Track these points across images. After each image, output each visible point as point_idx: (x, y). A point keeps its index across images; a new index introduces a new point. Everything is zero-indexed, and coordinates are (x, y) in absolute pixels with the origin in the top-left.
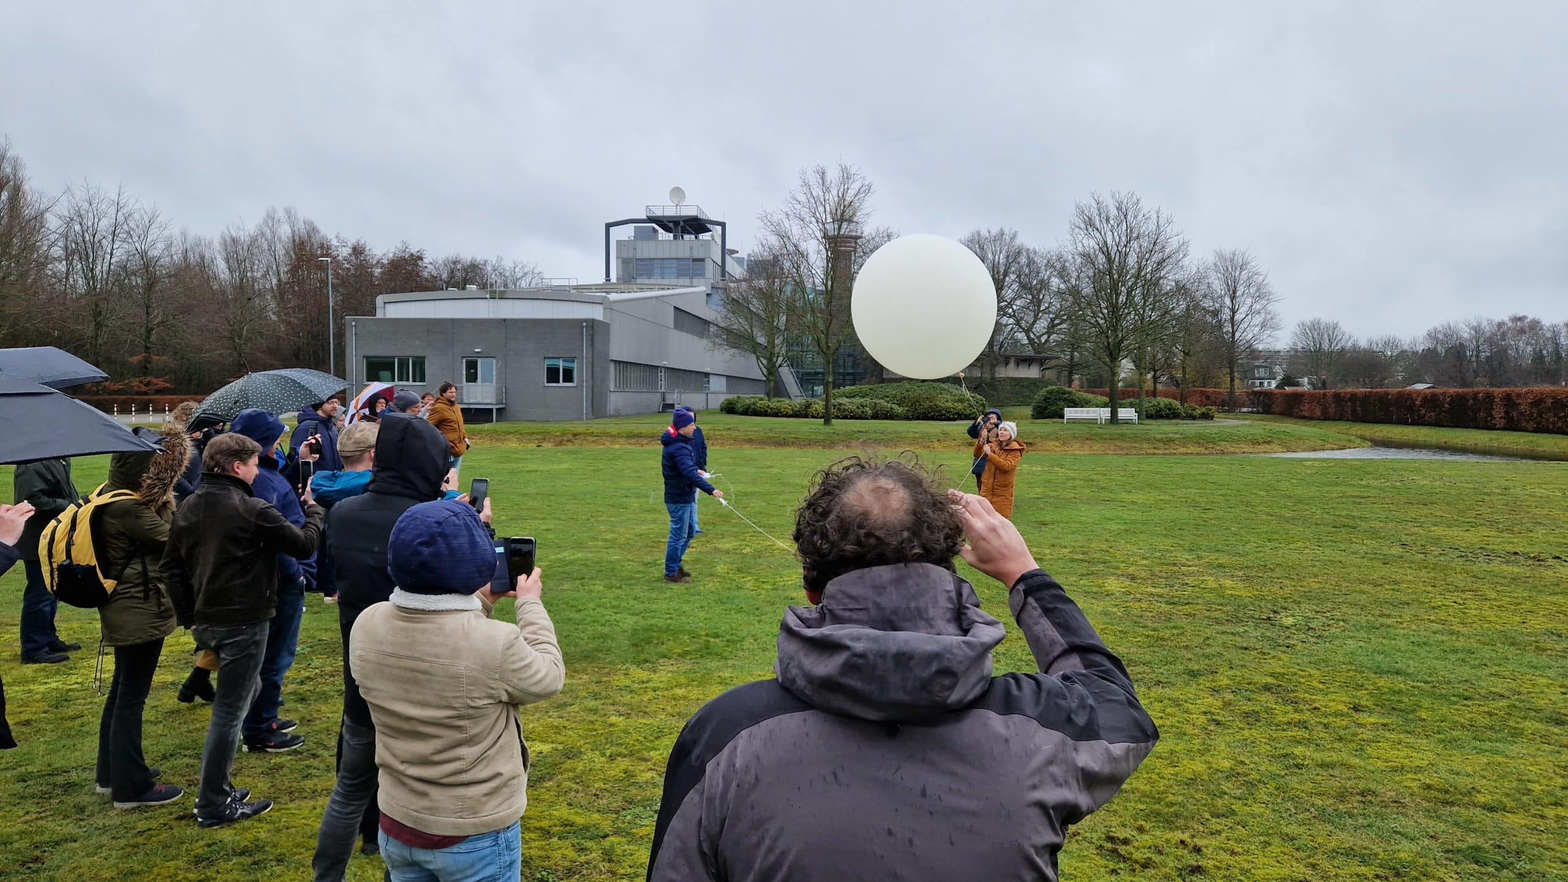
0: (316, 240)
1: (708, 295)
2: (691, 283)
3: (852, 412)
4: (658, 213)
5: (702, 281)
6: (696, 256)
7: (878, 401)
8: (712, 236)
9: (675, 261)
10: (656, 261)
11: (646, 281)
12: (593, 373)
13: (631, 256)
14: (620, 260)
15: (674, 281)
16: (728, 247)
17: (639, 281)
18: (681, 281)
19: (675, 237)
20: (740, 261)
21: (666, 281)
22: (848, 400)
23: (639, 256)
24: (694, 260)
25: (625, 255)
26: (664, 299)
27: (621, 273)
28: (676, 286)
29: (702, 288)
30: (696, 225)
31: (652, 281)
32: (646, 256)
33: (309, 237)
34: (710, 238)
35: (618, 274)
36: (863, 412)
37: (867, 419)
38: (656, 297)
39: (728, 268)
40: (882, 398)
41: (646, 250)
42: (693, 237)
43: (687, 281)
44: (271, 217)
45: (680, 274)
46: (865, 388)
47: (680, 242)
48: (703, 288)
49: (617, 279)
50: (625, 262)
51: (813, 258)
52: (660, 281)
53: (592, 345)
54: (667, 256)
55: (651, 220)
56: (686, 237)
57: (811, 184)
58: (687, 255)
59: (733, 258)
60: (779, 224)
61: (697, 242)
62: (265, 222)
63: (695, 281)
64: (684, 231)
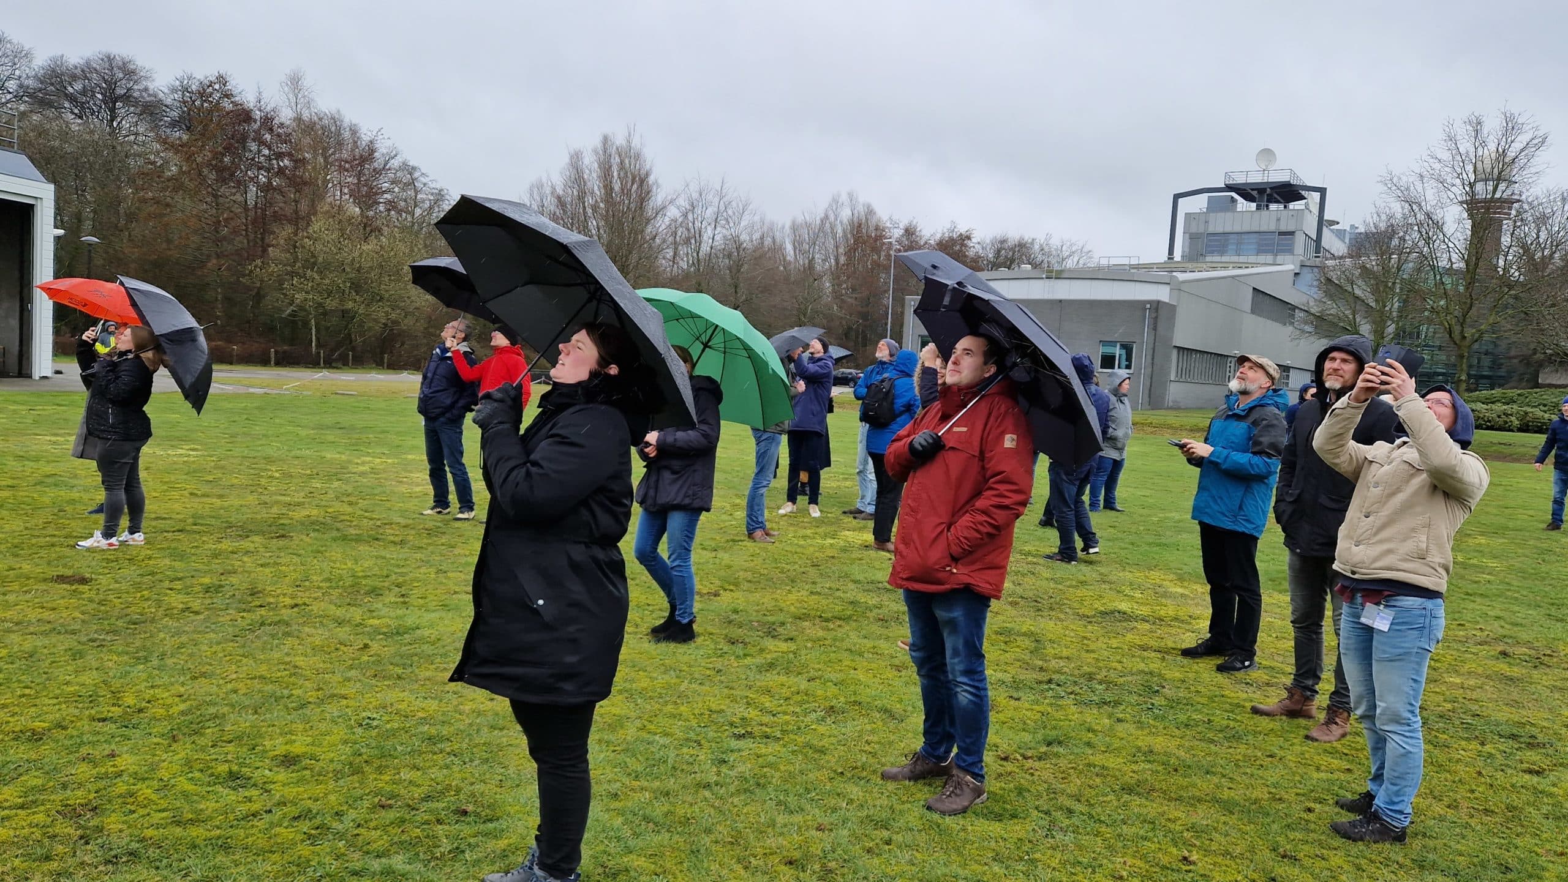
0: (873, 223)
1: (1296, 274)
2: (1275, 259)
3: (1489, 421)
4: (1240, 179)
5: (1288, 258)
6: (1283, 228)
7: (1529, 410)
8: (1307, 205)
9: (1255, 235)
10: (1232, 236)
11: (1217, 259)
12: (1153, 359)
13: (1201, 230)
14: (1187, 236)
15: (1252, 259)
16: (1326, 218)
17: (1208, 259)
18: (1262, 258)
19: (1258, 208)
20: (1340, 234)
21: (1242, 259)
22: (1485, 406)
23: (1211, 230)
24: (1281, 233)
25: (1194, 230)
26: (1242, 279)
27: (1187, 250)
28: (1257, 264)
29: (1289, 265)
30: (1288, 193)
31: (1225, 259)
32: (1220, 229)
33: (867, 219)
34: (1303, 207)
35: (1183, 252)
36: (1506, 422)
37: (1512, 431)
38: (1233, 277)
39: (1325, 243)
40: (1535, 407)
41: (1222, 223)
42: (1282, 206)
43: (1269, 258)
44: (835, 200)
45: (1260, 251)
46: (1512, 393)
47: (1264, 213)
48: (1291, 267)
49: (1182, 256)
50: (1193, 238)
51: (1450, 228)
52: (1235, 259)
53: (1155, 329)
54: (1246, 228)
55: (1229, 188)
56: (1273, 207)
57: (1458, 137)
58: (1272, 228)
59: (1332, 231)
60: (1408, 189)
61: (1286, 212)
62: (830, 205)
63: (1280, 259)
64: (1271, 200)
